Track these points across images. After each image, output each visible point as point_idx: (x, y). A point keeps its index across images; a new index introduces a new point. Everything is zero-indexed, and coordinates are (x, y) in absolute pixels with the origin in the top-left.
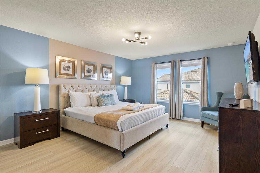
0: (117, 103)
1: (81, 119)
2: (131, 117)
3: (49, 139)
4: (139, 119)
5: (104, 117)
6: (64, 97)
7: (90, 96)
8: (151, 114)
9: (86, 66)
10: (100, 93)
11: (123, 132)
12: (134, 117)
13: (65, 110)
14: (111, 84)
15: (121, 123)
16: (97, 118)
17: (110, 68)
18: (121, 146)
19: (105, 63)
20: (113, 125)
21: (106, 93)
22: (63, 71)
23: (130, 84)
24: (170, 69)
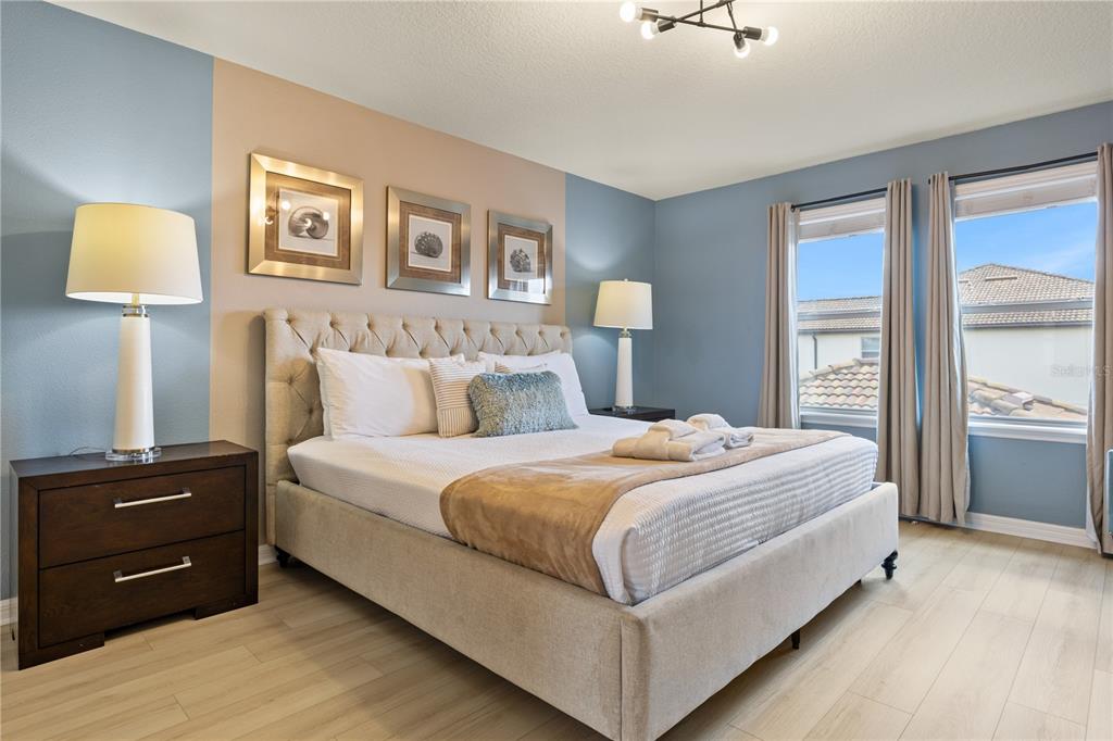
0: (577, 423)
1: (372, 505)
2: (691, 502)
3: (196, 613)
4: (739, 515)
5: (508, 497)
6: (291, 381)
7: (430, 380)
8: (807, 484)
9: (411, 216)
10: (483, 362)
11: (640, 612)
12: (711, 501)
13: (293, 450)
14: (546, 322)
15: (624, 542)
16: (463, 500)
17: (538, 236)
18: (627, 713)
19: (515, 207)
20: (564, 557)
21: (518, 364)
22: (287, 242)
23: (646, 323)
24: (883, 230)
